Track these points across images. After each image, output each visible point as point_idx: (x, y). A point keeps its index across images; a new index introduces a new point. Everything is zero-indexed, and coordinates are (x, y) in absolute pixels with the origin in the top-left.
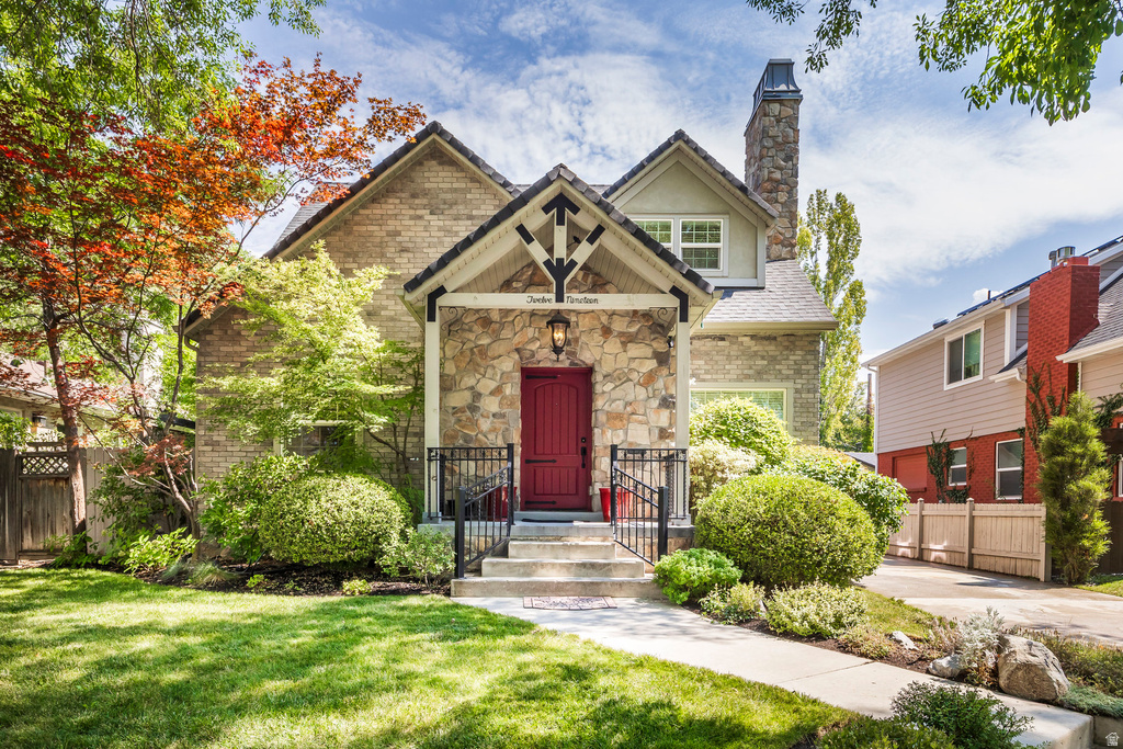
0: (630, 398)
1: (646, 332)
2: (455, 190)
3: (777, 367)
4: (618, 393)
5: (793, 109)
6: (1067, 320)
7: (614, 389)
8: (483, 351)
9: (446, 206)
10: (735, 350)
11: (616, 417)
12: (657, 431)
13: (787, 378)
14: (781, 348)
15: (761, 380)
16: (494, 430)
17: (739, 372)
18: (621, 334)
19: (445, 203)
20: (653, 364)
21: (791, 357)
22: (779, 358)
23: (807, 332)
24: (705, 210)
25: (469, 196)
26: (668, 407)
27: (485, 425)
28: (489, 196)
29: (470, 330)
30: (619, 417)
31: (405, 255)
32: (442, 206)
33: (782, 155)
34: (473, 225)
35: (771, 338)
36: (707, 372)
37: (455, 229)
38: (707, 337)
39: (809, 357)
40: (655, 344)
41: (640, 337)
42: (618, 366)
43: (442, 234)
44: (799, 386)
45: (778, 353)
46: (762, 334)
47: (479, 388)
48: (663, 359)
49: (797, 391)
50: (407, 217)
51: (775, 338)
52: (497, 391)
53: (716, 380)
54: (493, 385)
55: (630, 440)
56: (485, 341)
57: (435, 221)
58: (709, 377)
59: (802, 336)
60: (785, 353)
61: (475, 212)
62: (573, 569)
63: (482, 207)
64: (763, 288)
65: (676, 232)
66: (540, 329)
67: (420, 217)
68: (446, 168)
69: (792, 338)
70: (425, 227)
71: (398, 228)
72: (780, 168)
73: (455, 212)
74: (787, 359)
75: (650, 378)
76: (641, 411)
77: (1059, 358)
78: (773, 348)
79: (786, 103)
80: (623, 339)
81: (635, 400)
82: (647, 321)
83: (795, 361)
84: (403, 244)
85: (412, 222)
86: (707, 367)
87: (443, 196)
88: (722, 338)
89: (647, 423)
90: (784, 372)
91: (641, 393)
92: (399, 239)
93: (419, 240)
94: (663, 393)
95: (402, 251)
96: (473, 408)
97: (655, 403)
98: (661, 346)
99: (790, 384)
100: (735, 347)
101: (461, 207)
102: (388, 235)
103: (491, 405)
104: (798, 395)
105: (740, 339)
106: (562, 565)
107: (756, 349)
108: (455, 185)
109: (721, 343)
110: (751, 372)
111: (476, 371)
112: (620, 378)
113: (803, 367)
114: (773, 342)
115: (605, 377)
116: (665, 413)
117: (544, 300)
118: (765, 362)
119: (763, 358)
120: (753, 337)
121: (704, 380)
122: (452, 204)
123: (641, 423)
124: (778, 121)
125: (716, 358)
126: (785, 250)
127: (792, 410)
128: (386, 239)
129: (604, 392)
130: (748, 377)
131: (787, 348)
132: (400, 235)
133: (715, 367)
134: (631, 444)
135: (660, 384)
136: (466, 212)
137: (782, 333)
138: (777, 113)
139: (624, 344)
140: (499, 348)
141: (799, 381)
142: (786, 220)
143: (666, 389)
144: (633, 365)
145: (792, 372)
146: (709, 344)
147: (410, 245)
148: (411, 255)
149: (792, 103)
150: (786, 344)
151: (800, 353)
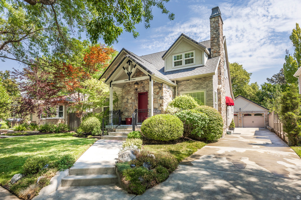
3: (202, 86)
5: (218, 18)
8: (129, 90)
10: (191, 83)
12: (159, 105)
13: (204, 88)
15: (198, 89)
16: (130, 106)
17: (193, 88)
20: (158, 90)
21: (205, 83)
22: (202, 83)
23: (209, 76)
24: (189, 50)
26: (162, 99)
27: (129, 105)
29: (127, 87)
33: (215, 30)
35: (200, 79)
36: (185, 89)
38: (185, 80)
39: (210, 82)
40: (159, 85)
41: (156, 84)
44: (208, 90)
45: (202, 82)
46: (198, 78)
47: (128, 98)
48: (161, 88)
49: (207, 91)
51: (201, 79)
52: (131, 98)
53: (187, 91)
54: (130, 97)
56: (129, 89)
58: (185, 90)
59: (208, 77)
60: (204, 82)
62: (122, 135)
64: (204, 66)
65: (183, 56)
69: (205, 78)
72: (215, 34)
74: (204, 83)
75: (158, 93)
76: (156, 100)
78: (200, 81)
79: (216, 18)
81: (155, 98)
83: (206, 84)
86: (185, 88)
88: (188, 80)
89: (157, 103)
91: (156, 96)
94: (161, 96)
96: (127, 102)
97: (159, 98)
99: (205, 90)
100: (191, 82)
103: (130, 101)
104: (207, 92)
105: (192, 80)
106: (120, 134)
107: (196, 82)
109: (188, 82)
110: (195, 88)
111: (128, 95)
113: (208, 85)
114: (201, 80)
117: (127, 81)
118: (199, 85)
119: (198, 84)
120: (195, 79)
121: (184, 91)
123: (156, 103)
124: (214, 23)
125: (187, 85)
126: (217, 54)
127: (206, 96)
130: (194, 89)
131: (204, 81)
133: (187, 87)
135: (160, 94)
137: (202, 77)
138: (214, 21)
140: (131, 90)
141: (208, 89)
142: (217, 46)
143: (161, 95)
144: (155, 90)
145: (206, 86)
146: (185, 82)
149: (217, 17)
150: (204, 80)
151: (207, 81)
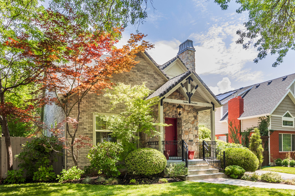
0: (189, 127)
1: (192, 110)
2: (144, 66)
3: (203, 119)
4: (187, 126)
6: (239, 110)
7: (186, 124)
9: (142, 70)
11: (186, 132)
12: (194, 136)
14: (204, 115)
18: (187, 110)
19: (141, 69)
20: (193, 119)
21: (206, 117)
22: (204, 117)
25: (147, 68)
26: (197, 130)
28: (152, 69)
30: (187, 132)
31: (131, 82)
32: (140, 70)
34: (148, 76)
37: (144, 76)
39: (209, 117)
40: (194, 114)
41: (191, 111)
42: (187, 119)
43: (140, 77)
44: (208, 124)
48: (196, 117)
50: (131, 71)
55: (189, 138)
57: (139, 74)
61: (149, 73)
63: (151, 71)
66: (169, 107)
67: (135, 72)
68: (142, 59)
69: (206, 112)
70: (136, 75)
71: (129, 74)
73: (144, 72)
75: (193, 122)
76: (192, 131)
77: (238, 119)
78: (202, 114)
79: (192, 52)
80: (187, 112)
81: (190, 128)
82: (192, 108)
84: (131, 79)
85: (133, 73)
87: (141, 67)
89: (193, 134)
90: (205, 120)
91: (191, 126)
92: (129, 77)
93: (134, 78)
95: (130, 81)
97: (194, 129)
98: (195, 114)
99: (206, 124)
101: (145, 71)
102: (126, 76)
108: (144, 64)
112: (187, 122)
115: (184, 121)
116: (196, 131)
117: (186, 102)
118: (201, 118)
122: (143, 69)
123: (192, 133)
124: (191, 56)
128: (126, 77)
129: (184, 125)
131: (205, 115)
132: (129, 76)
134: (190, 139)
136: (147, 72)
138: (190, 54)
139: (188, 113)
143: (196, 125)
144: (190, 119)
147: (132, 80)
148: (132, 82)
150: (205, 113)
151: (207, 116)
